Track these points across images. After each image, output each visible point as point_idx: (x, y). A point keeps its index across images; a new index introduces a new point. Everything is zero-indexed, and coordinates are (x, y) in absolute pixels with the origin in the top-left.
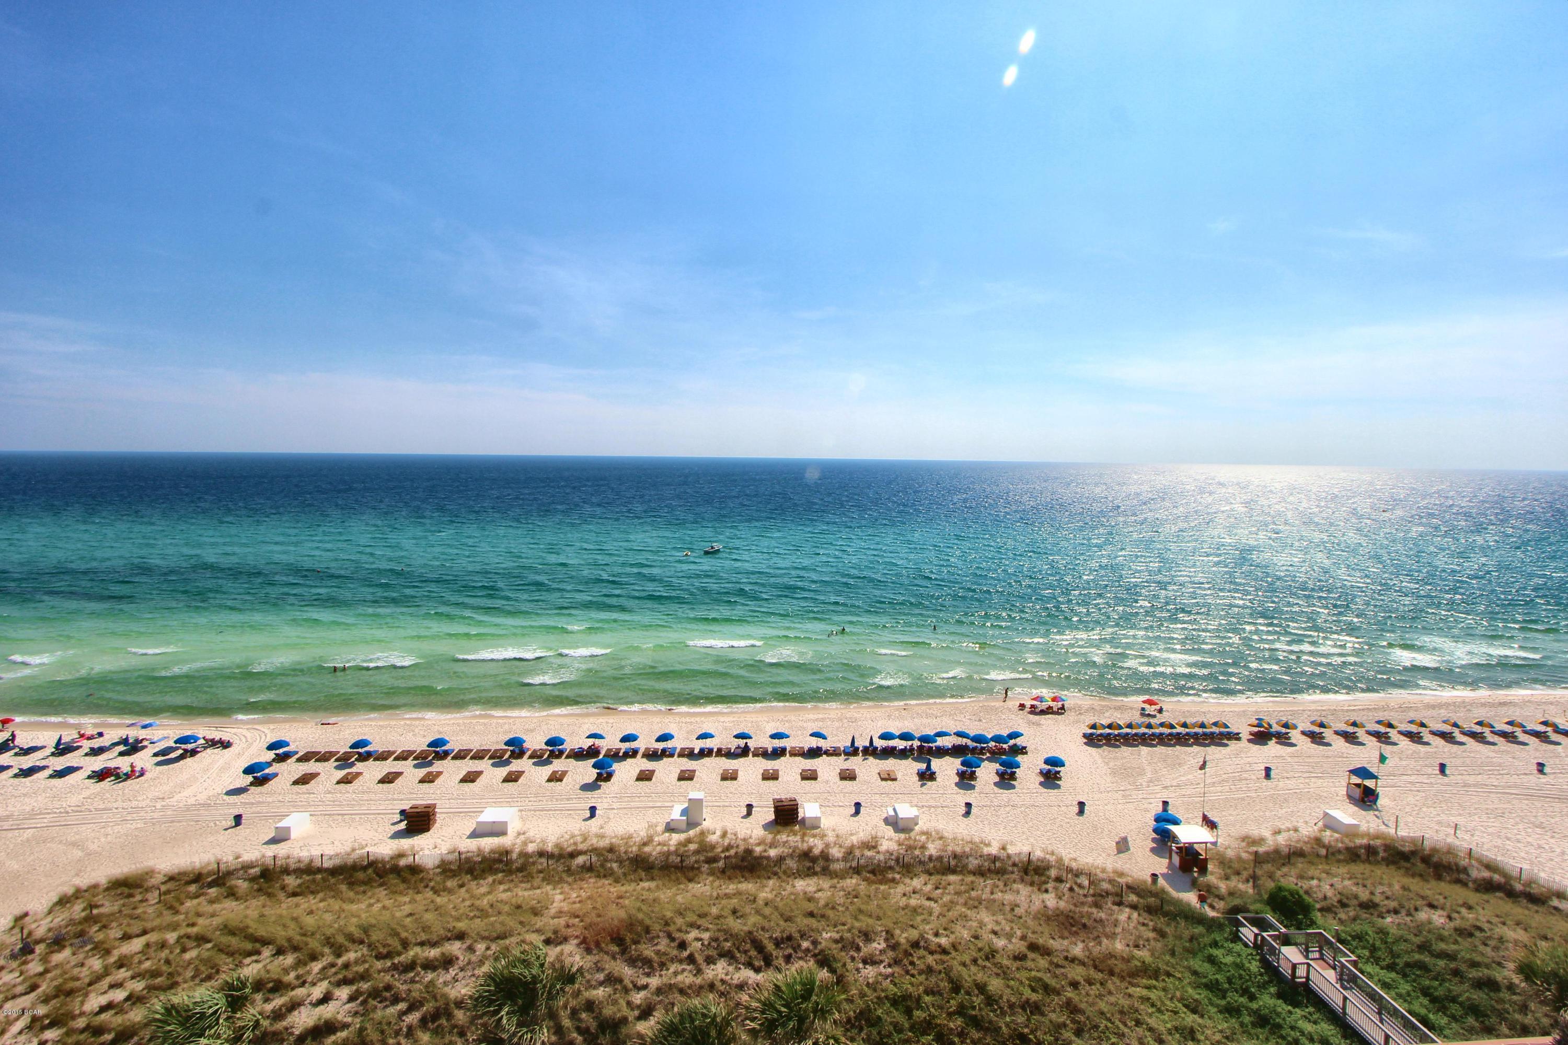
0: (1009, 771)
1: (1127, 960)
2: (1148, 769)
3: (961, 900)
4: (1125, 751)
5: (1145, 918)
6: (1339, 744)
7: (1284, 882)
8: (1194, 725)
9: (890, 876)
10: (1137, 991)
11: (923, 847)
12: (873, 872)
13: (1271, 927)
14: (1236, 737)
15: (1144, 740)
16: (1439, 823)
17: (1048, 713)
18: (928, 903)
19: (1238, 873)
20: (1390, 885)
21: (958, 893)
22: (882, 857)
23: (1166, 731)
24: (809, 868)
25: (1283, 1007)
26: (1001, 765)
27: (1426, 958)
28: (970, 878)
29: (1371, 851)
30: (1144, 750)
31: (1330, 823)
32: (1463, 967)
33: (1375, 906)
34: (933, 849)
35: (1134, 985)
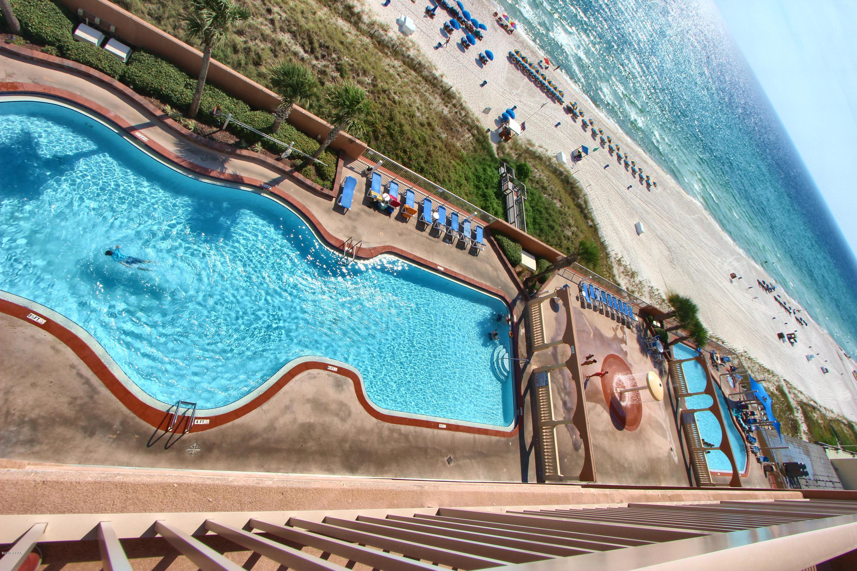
0: (468, 43)
1: (458, 151)
2: (521, 89)
3: (412, 86)
4: (519, 74)
5: (474, 142)
6: (589, 133)
7: (527, 163)
8: (553, 86)
9: (386, 51)
10: (453, 162)
11: (408, 49)
12: (379, 43)
13: (511, 174)
14: (561, 102)
15: (530, 75)
16: (587, 180)
17: (504, 28)
18: (397, 77)
19: (516, 150)
20: (556, 187)
21: (412, 81)
22: (387, 39)
23: (541, 78)
24: (348, 16)
25: (493, 196)
26: (467, 37)
27: (544, 211)
28: (420, 78)
29: (561, 173)
30: (526, 80)
31: (558, 157)
32: (550, 220)
33: (546, 190)
34: (412, 53)
35: (453, 159)
